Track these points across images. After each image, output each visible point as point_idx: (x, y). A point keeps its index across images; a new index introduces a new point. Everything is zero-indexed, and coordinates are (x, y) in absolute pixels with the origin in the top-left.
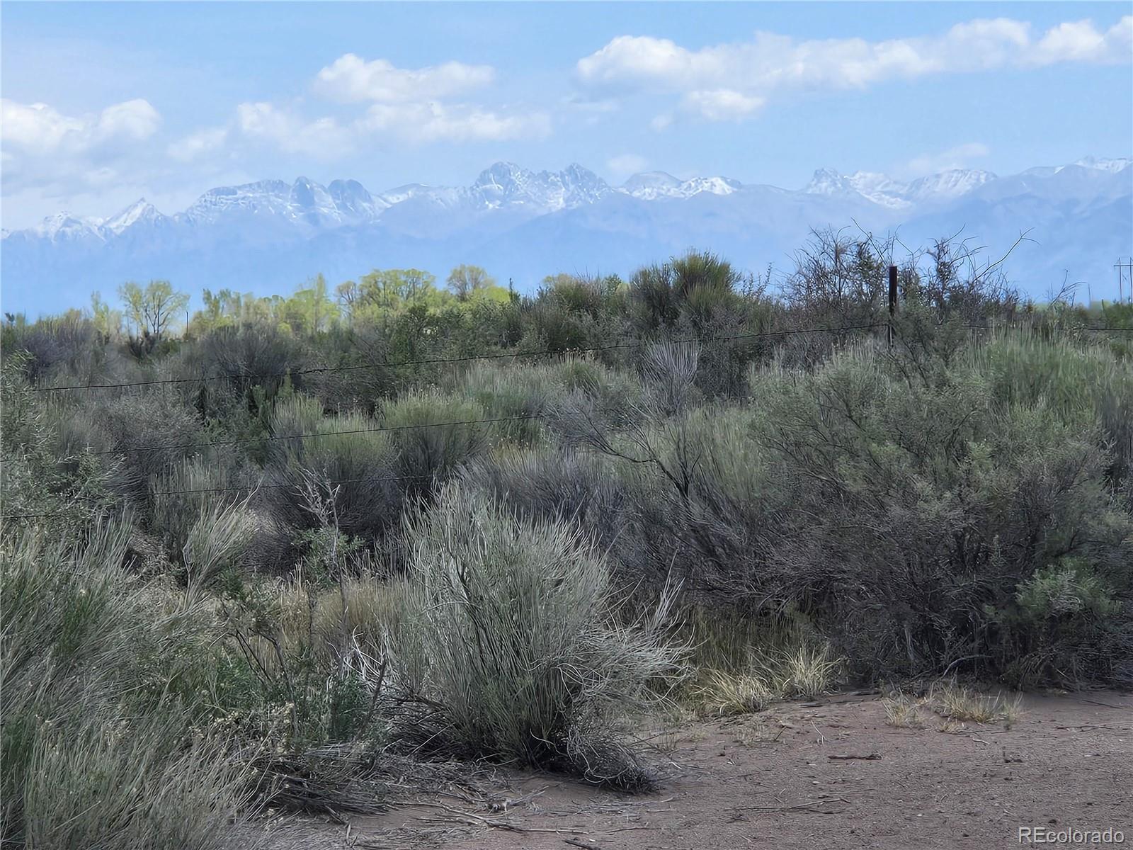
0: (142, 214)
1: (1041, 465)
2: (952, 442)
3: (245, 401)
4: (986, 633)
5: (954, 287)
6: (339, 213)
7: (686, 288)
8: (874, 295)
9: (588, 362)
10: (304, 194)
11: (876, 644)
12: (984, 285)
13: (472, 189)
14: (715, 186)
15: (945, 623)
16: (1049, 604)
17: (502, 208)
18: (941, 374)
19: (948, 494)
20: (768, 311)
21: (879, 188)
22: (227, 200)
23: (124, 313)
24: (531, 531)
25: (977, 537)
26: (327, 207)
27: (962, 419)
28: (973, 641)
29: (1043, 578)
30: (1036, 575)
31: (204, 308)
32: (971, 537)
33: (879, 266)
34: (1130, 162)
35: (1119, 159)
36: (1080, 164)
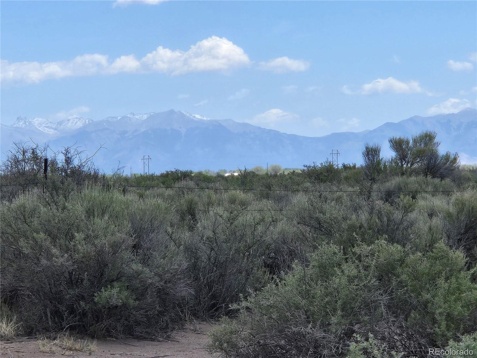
1: (105, 244)
2: (68, 233)
4: (81, 313)
5: (72, 167)
8: (39, 170)
11: (35, 318)
12: (85, 167)
15: (64, 309)
16: (108, 302)
18: (64, 204)
19: (66, 255)
21: (43, 125)
25: (77, 273)
27: (72, 223)
28: (76, 317)
29: (106, 291)
30: (103, 290)
32: (75, 273)
33: (41, 158)
34: (150, 115)
35: (145, 114)
36: (128, 116)
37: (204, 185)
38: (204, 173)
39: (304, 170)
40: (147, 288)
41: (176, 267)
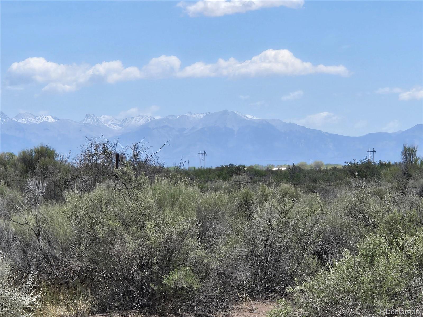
1: (173, 231)
2: (139, 221)
4: (150, 294)
5: (139, 161)
7: (39, 158)
9: (2, 185)
12: (151, 161)
14: (49, 119)
15: (135, 290)
16: (175, 284)
18: (137, 196)
20: (69, 168)
21: (110, 122)
25: (147, 257)
27: (144, 213)
28: (145, 297)
29: (173, 274)
30: (171, 273)
32: (145, 258)
33: (111, 153)
34: (206, 115)
35: (202, 113)
36: (186, 115)
37: (256, 178)
38: (255, 167)
39: (345, 166)
40: (210, 272)
41: (237, 253)
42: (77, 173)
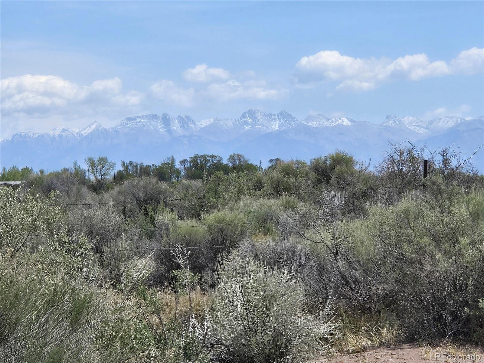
0: (96, 128)
2: (452, 237)
3: (143, 211)
4: (465, 320)
5: (450, 169)
6: (181, 130)
7: (334, 167)
9: (292, 198)
10: (166, 120)
12: (463, 168)
13: (239, 120)
14: (344, 121)
15: (447, 315)
17: (252, 129)
20: (370, 177)
21: (414, 124)
22: (132, 122)
23: (87, 170)
24: (272, 272)
25: (462, 278)
26: (176, 126)
27: (457, 228)
28: (459, 323)
31: (122, 169)
32: (459, 278)
33: (418, 159)
42: (378, 183)
